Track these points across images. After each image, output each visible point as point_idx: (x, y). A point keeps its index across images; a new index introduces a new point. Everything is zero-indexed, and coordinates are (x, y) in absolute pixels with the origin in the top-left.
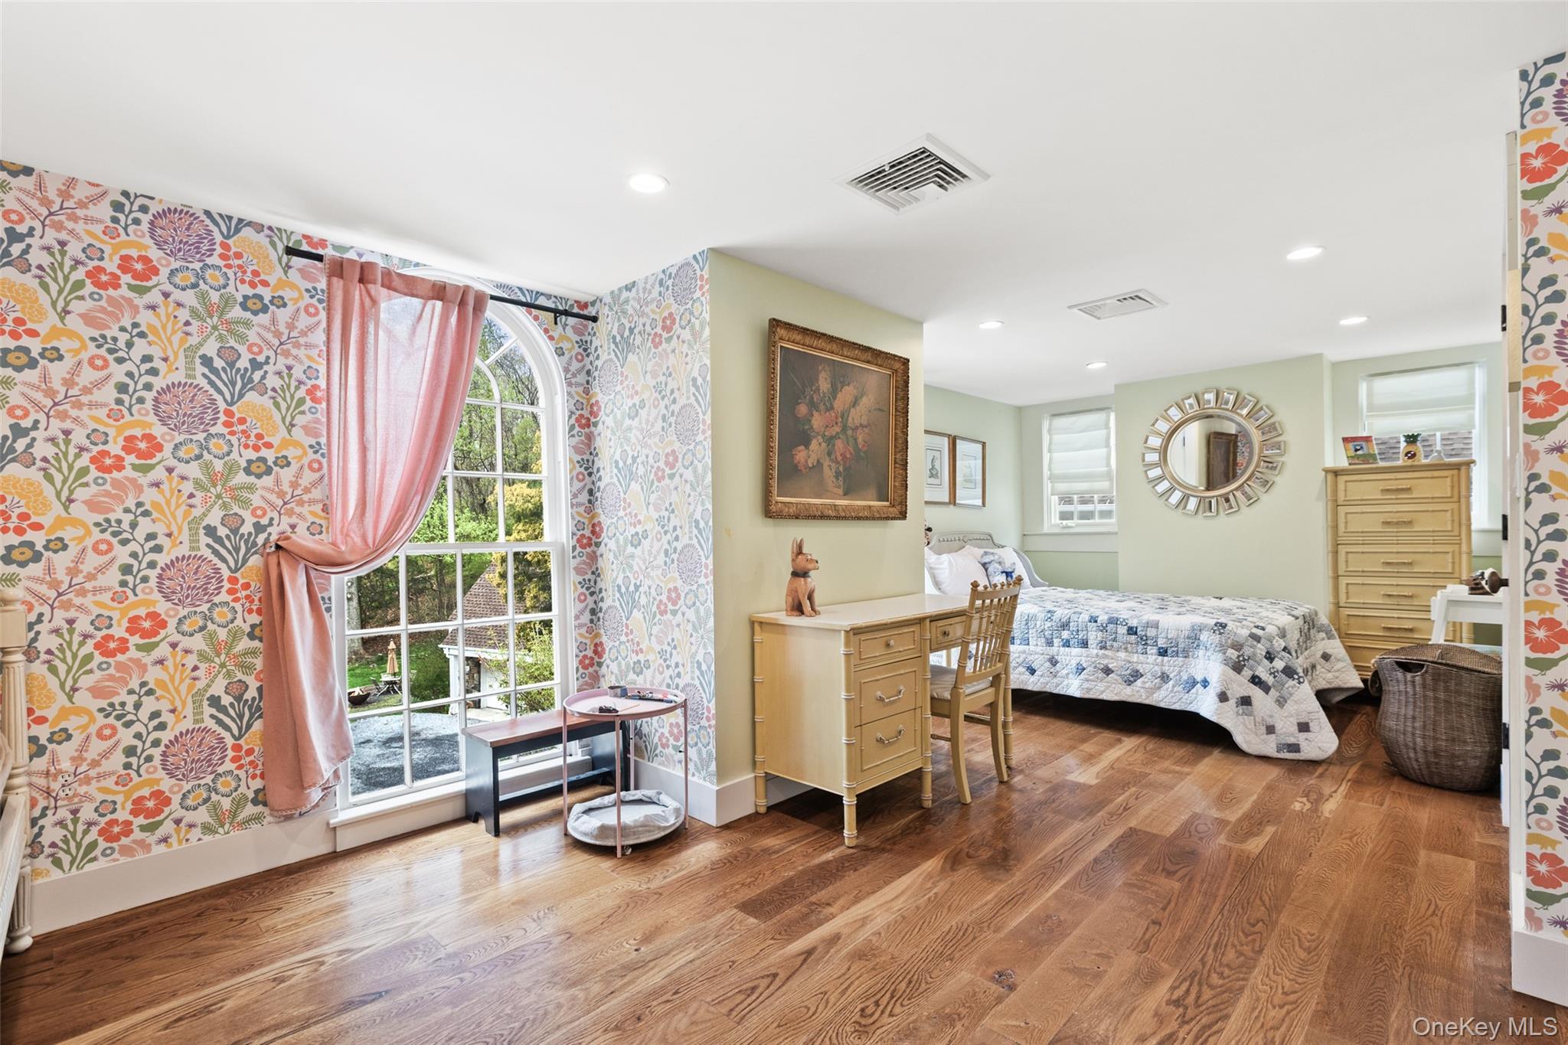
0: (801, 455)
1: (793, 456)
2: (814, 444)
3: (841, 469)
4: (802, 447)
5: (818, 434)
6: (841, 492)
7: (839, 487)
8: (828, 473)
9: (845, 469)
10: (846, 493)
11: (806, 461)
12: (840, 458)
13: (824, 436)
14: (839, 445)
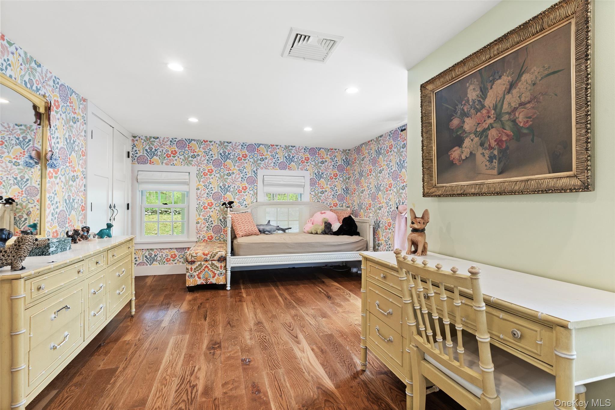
0: (455, 153)
1: (449, 156)
2: (467, 142)
3: (496, 152)
4: (456, 148)
5: (470, 133)
6: (495, 172)
7: (493, 168)
8: (481, 160)
9: (500, 151)
10: (501, 172)
11: (460, 156)
12: (493, 144)
13: (476, 133)
14: (493, 134)
